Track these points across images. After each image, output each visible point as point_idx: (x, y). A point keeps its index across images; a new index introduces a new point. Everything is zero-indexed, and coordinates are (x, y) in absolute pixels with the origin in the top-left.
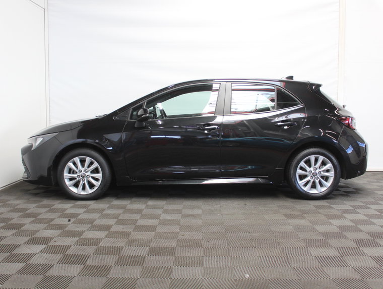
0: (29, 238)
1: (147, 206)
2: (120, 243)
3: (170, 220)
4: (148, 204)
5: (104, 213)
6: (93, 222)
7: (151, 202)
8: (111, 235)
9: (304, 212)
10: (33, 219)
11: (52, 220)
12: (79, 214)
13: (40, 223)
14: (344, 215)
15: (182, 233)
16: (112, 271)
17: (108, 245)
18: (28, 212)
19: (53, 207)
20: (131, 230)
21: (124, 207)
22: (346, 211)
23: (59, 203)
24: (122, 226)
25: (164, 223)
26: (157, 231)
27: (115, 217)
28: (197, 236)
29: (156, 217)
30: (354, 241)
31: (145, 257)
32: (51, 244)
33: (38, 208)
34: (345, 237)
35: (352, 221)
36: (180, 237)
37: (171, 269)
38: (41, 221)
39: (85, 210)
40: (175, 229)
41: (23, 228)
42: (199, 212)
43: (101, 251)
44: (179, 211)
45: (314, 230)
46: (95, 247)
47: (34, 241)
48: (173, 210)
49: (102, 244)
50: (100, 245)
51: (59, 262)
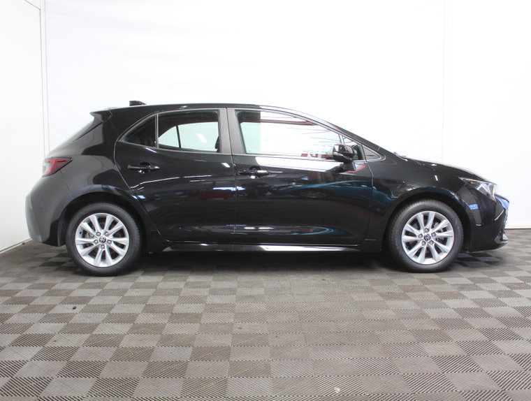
0: (17, 336)
1: (187, 284)
2: (150, 342)
3: (220, 305)
4: (188, 280)
5: (126, 295)
6: (110, 309)
7: (192, 278)
8: (136, 329)
9: (406, 289)
10: (24, 306)
11: (52, 307)
12: (91, 298)
13: (34, 312)
14: (462, 292)
15: (238, 325)
16: (139, 388)
17: (133, 345)
18: (17, 295)
19: (53, 288)
20: (166, 321)
21: (154, 286)
22: (463, 287)
23: (62, 282)
24: (151, 316)
25: (212, 309)
26: (202, 322)
27: (143, 300)
28: (261, 328)
29: (200, 300)
30: (482, 331)
31: (187, 362)
32: (49, 344)
33: (33, 288)
34: (469, 326)
35: (475, 301)
36: (236, 331)
37: (226, 381)
38: (35, 309)
39: (99, 290)
40: (229, 318)
41: (10, 321)
42: (261, 291)
43: (123, 355)
44: (232, 291)
45: (423, 316)
46: (113, 349)
47: (25, 341)
48: (224, 290)
49: (124, 344)
50: (121, 345)
51: (61, 374)
